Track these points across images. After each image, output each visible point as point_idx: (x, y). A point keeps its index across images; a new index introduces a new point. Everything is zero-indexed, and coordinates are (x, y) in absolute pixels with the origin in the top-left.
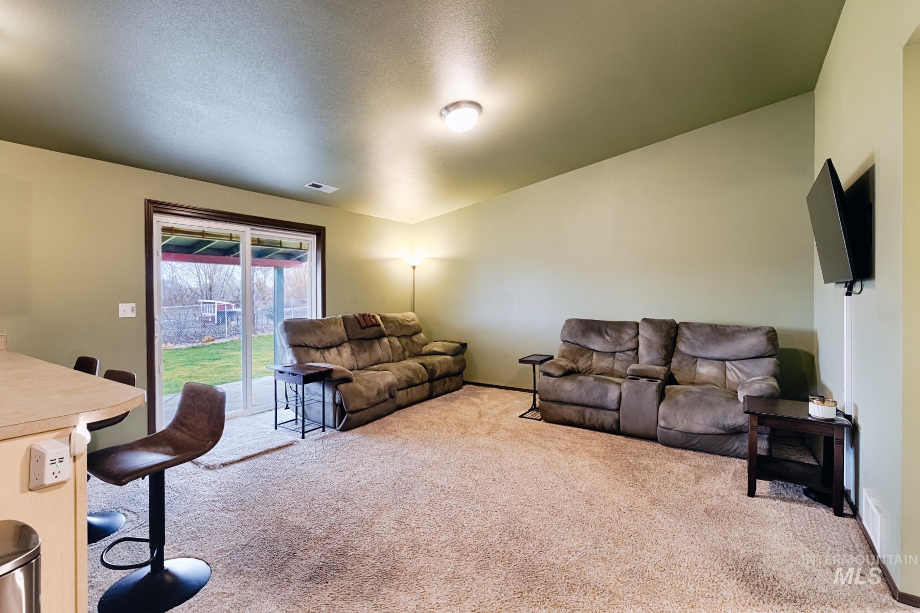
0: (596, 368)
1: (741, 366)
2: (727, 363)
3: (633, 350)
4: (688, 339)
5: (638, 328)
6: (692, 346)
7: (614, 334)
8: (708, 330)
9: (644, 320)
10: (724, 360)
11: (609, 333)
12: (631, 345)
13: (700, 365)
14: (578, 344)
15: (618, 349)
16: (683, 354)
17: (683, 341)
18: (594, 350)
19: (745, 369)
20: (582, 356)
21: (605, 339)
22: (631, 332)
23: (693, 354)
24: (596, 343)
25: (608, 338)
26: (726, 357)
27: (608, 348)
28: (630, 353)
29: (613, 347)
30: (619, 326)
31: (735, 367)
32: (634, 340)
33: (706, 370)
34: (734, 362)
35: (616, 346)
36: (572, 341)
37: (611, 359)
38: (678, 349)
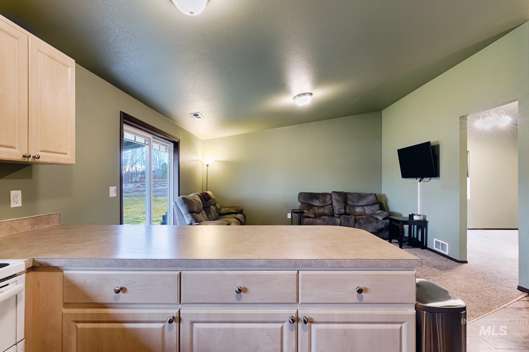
0: (318, 213)
1: (369, 208)
2: (365, 207)
3: (331, 204)
4: (350, 199)
5: (331, 195)
6: (353, 202)
7: (323, 198)
8: (357, 195)
9: (334, 192)
10: (363, 206)
11: (321, 198)
12: (330, 202)
13: (356, 209)
14: (308, 204)
15: (325, 204)
16: (350, 205)
17: (349, 200)
18: (315, 206)
19: (371, 209)
20: (311, 208)
21: (319, 200)
22: (329, 197)
23: (354, 205)
24: (316, 203)
25: (321, 200)
26: (364, 205)
27: (321, 205)
28: (330, 206)
29: (323, 204)
30: (324, 195)
31: (368, 208)
32: (331, 200)
33: (358, 210)
34: (367, 207)
35: (324, 203)
36: (305, 202)
37: (323, 209)
38: (347, 203)
